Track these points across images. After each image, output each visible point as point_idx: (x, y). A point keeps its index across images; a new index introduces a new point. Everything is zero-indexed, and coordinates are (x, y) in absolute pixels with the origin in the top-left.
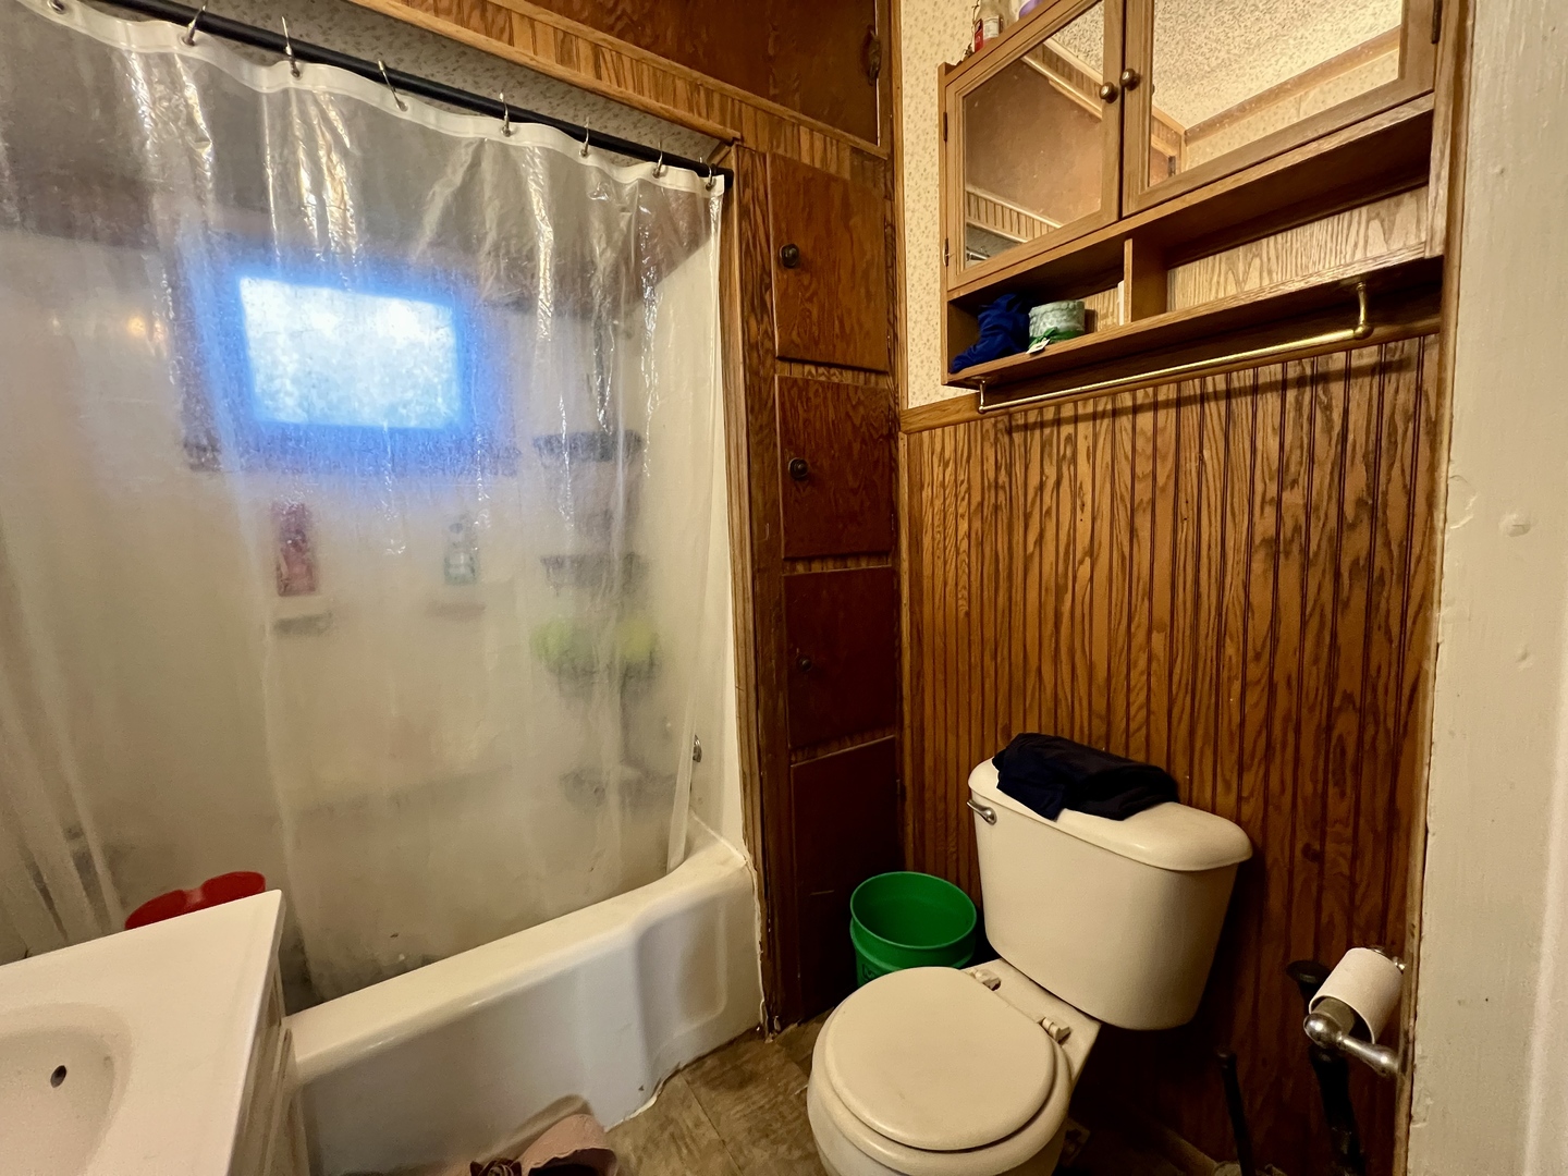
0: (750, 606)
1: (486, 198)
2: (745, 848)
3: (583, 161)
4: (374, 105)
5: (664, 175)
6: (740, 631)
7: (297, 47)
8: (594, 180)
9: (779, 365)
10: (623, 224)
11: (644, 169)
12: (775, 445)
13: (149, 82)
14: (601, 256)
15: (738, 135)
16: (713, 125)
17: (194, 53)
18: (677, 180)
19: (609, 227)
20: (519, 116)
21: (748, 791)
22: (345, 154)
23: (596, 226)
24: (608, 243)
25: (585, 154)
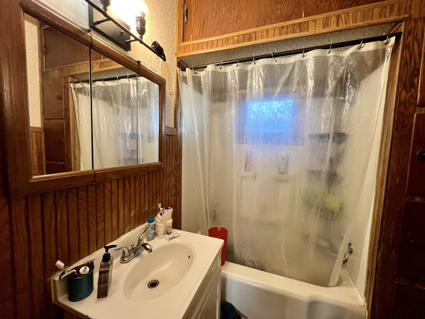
0: (381, 209)
1: (295, 77)
2: (364, 299)
3: (328, 55)
4: (270, 64)
5: (363, 47)
6: (376, 217)
7: (255, 58)
8: (331, 60)
9: (418, 109)
10: (341, 71)
11: (353, 49)
12: (409, 144)
13: (231, 76)
14: (331, 83)
15: (407, 16)
16: (393, 18)
17: (238, 68)
18: (370, 47)
19: (335, 72)
20: (307, 50)
22: (262, 78)
23: (331, 74)
24: (334, 79)
25: (329, 52)
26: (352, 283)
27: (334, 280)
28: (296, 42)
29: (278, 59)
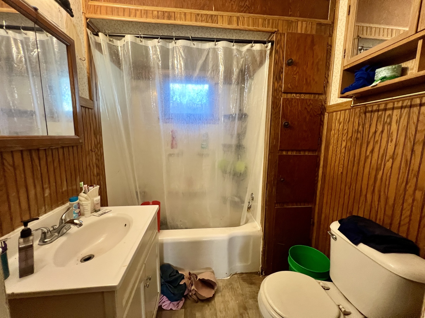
0: (267, 162)
1: (210, 61)
2: (260, 226)
3: (233, 48)
4: (189, 46)
5: (254, 46)
6: (265, 168)
7: (176, 37)
8: (235, 52)
9: (283, 95)
10: (241, 62)
11: (248, 46)
12: (280, 118)
13: (152, 51)
14: (235, 70)
15: (276, 30)
16: (269, 29)
17: (159, 44)
18: (257, 47)
19: (238, 63)
20: (218, 40)
21: (263, 211)
22: (183, 58)
23: (235, 63)
24: (237, 67)
25: (233, 46)
26: (254, 220)
27: (243, 220)
28: (209, 31)
29: (195, 43)
